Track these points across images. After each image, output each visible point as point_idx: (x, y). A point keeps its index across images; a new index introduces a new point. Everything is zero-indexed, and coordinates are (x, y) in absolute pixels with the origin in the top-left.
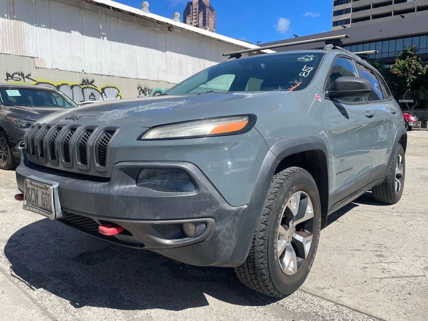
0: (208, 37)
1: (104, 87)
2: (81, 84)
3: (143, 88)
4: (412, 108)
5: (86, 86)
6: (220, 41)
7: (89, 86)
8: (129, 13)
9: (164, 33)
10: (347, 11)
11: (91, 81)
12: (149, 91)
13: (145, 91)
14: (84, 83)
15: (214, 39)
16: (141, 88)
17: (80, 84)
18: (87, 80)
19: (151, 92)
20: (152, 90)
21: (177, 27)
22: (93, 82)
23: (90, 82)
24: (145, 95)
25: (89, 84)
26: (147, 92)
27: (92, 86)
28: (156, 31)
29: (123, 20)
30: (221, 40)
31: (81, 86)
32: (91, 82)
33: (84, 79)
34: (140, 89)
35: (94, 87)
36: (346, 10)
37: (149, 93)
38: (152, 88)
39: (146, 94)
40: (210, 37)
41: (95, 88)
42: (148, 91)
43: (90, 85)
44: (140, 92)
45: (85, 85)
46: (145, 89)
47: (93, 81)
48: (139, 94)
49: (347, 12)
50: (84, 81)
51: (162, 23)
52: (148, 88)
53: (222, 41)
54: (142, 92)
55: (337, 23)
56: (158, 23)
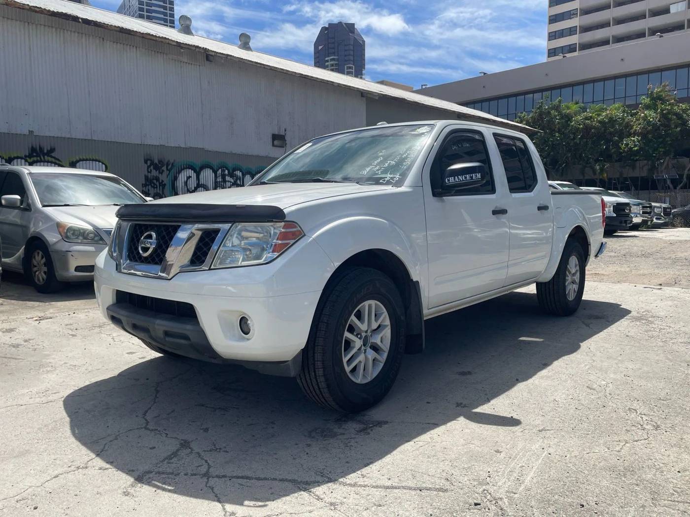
0: (282, 71)
1: (75, 160)
2: (27, 154)
3: (156, 161)
4: (678, 188)
5: (39, 158)
6: (305, 78)
7: (44, 158)
8: (118, 29)
9: (198, 64)
10: (571, 31)
11: (49, 149)
12: (168, 165)
13: (160, 165)
14: (35, 154)
15: (294, 74)
16: (151, 160)
17: (26, 156)
18: (40, 148)
19: (171, 169)
20: (174, 165)
21: (218, 53)
22: (53, 152)
23: (45, 151)
24: (159, 173)
25: (44, 154)
26: (164, 168)
27: (50, 159)
28: (181, 62)
29: (114, 42)
30: (308, 76)
31: (28, 159)
32: (47, 150)
33: (34, 146)
34: (149, 162)
35: (53, 160)
36: (569, 29)
37: (167, 169)
38: (174, 161)
39: (163, 171)
40: (285, 72)
41: (57, 162)
42: (165, 166)
43: (46, 157)
44: (149, 167)
45: (34, 156)
46: (160, 162)
47: (52, 150)
48: (148, 172)
49: (572, 33)
50: (33, 150)
51: (187, 47)
52: (166, 161)
53: (309, 78)
54: (154, 168)
55: (555, 51)
56: (180, 46)
